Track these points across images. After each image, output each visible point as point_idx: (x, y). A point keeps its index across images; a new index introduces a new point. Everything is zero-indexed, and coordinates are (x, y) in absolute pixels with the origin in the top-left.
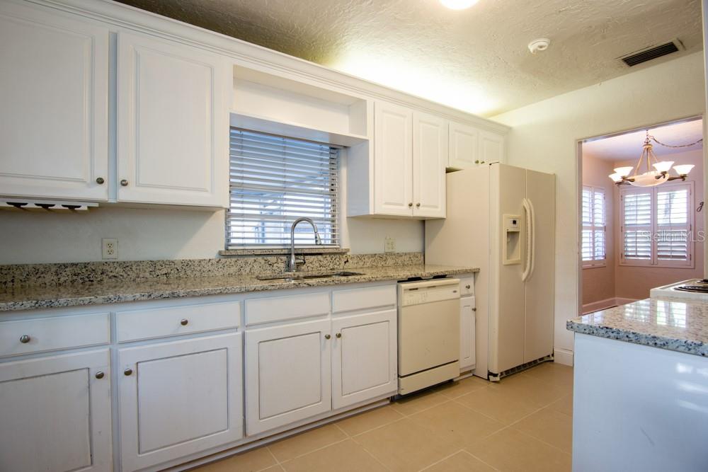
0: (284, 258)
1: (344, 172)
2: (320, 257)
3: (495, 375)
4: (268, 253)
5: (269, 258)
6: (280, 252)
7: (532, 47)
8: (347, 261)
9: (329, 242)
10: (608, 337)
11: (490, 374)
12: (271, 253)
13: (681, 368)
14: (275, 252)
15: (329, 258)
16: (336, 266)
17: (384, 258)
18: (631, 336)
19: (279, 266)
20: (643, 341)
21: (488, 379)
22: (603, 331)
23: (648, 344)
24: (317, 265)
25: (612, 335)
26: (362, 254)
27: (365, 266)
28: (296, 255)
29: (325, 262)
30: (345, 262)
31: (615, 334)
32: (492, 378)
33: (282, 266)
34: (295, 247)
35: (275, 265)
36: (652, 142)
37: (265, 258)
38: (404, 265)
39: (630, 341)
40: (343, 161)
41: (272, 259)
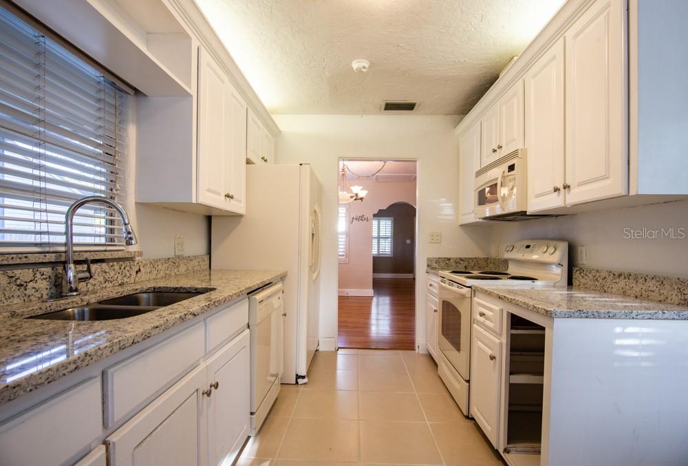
0: (47, 271)
1: (132, 132)
2: (104, 265)
3: (303, 377)
4: (18, 261)
5: (18, 272)
6: (41, 259)
7: (356, 65)
8: (140, 270)
9: (103, 240)
10: (581, 317)
11: (298, 377)
12: (24, 260)
13: (618, 330)
14: (32, 259)
15: (117, 267)
16: (126, 280)
17: (177, 264)
18: (595, 314)
19: (36, 286)
20: (602, 316)
21: (297, 383)
22: (578, 314)
23: (605, 318)
24: (101, 279)
25: (583, 315)
26: (155, 258)
27: (159, 276)
28: (77, 262)
29: (112, 273)
30: (137, 272)
31: (585, 314)
32: (301, 381)
33: (43, 285)
34: (75, 249)
35: (31, 285)
36: (346, 170)
37: (10, 273)
38: (194, 272)
39: (595, 317)
40: (131, 113)
41: (24, 274)
